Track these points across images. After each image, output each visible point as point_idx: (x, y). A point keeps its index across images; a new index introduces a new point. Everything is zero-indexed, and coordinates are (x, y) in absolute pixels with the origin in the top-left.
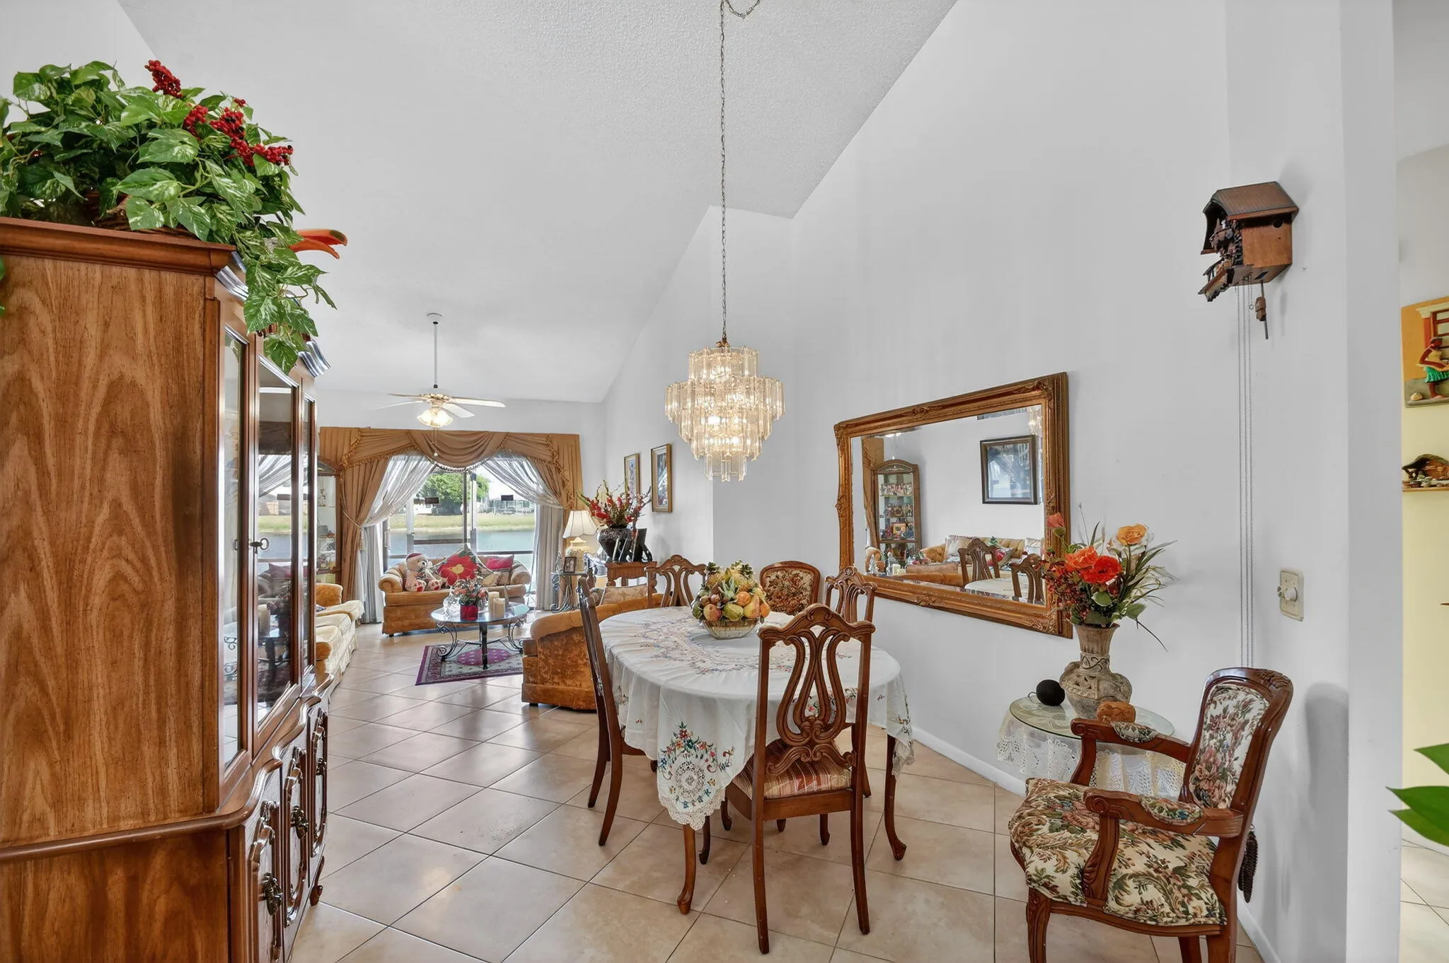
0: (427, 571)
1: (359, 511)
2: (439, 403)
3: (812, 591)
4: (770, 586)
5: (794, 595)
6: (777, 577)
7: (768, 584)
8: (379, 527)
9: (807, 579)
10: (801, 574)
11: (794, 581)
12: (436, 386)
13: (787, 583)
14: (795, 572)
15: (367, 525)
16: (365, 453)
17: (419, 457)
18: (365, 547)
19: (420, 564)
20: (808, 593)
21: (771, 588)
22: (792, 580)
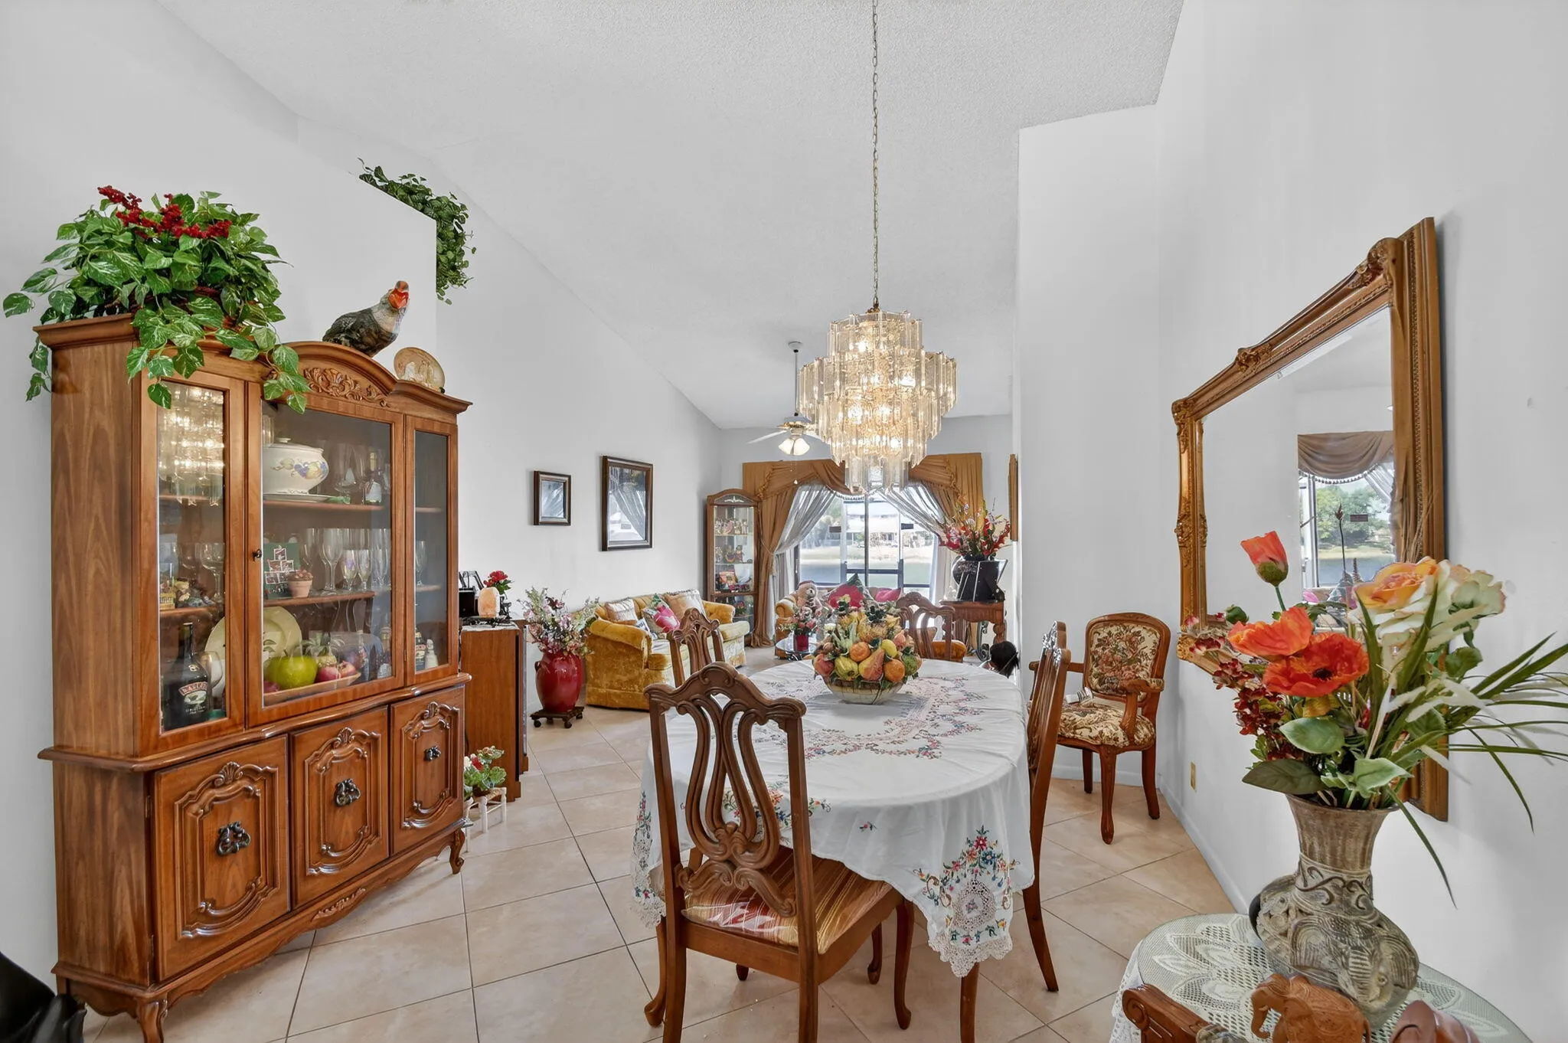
0: (817, 599)
1: (772, 537)
2: (798, 432)
3: (1155, 659)
4: (1098, 646)
5: (1130, 662)
6: (1110, 633)
7: (1096, 642)
8: (789, 553)
9: (1149, 641)
10: (1144, 633)
11: (1133, 642)
12: (796, 414)
13: (1122, 645)
14: (1137, 629)
15: (779, 553)
16: (777, 484)
17: (821, 486)
18: (775, 571)
19: (808, 592)
20: (1149, 662)
21: (1100, 650)
22: (1130, 641)
